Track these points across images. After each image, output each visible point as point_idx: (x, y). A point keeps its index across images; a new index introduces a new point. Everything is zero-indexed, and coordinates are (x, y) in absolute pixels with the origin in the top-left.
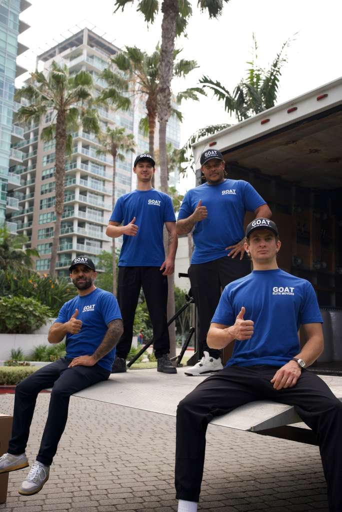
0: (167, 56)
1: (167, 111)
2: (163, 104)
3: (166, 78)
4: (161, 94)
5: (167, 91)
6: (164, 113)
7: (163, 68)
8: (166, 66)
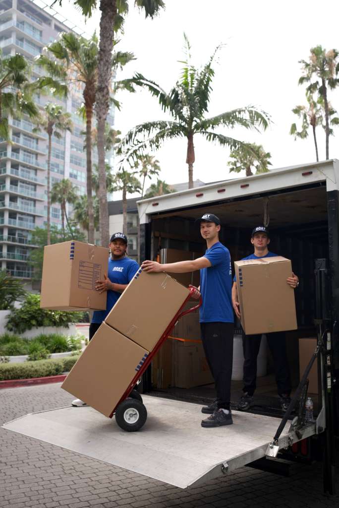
0: (106, 56)
1: (106, 110)
2: (101, 103)
3: (105, 78)
4: (99, 93)
5: (105, 90)
6: (102, 111)
7: (102, 67)
8: (105, 65)
